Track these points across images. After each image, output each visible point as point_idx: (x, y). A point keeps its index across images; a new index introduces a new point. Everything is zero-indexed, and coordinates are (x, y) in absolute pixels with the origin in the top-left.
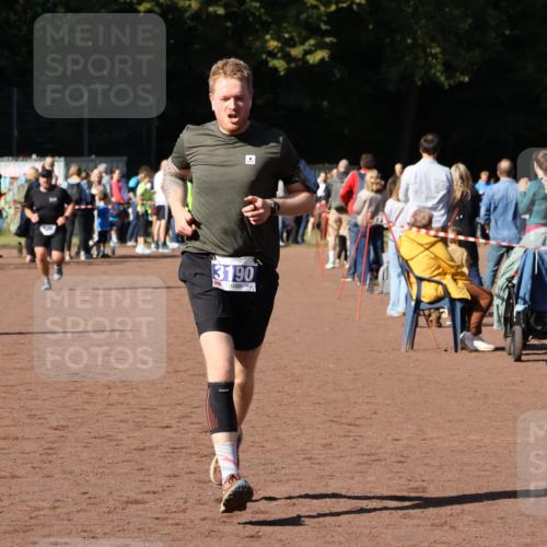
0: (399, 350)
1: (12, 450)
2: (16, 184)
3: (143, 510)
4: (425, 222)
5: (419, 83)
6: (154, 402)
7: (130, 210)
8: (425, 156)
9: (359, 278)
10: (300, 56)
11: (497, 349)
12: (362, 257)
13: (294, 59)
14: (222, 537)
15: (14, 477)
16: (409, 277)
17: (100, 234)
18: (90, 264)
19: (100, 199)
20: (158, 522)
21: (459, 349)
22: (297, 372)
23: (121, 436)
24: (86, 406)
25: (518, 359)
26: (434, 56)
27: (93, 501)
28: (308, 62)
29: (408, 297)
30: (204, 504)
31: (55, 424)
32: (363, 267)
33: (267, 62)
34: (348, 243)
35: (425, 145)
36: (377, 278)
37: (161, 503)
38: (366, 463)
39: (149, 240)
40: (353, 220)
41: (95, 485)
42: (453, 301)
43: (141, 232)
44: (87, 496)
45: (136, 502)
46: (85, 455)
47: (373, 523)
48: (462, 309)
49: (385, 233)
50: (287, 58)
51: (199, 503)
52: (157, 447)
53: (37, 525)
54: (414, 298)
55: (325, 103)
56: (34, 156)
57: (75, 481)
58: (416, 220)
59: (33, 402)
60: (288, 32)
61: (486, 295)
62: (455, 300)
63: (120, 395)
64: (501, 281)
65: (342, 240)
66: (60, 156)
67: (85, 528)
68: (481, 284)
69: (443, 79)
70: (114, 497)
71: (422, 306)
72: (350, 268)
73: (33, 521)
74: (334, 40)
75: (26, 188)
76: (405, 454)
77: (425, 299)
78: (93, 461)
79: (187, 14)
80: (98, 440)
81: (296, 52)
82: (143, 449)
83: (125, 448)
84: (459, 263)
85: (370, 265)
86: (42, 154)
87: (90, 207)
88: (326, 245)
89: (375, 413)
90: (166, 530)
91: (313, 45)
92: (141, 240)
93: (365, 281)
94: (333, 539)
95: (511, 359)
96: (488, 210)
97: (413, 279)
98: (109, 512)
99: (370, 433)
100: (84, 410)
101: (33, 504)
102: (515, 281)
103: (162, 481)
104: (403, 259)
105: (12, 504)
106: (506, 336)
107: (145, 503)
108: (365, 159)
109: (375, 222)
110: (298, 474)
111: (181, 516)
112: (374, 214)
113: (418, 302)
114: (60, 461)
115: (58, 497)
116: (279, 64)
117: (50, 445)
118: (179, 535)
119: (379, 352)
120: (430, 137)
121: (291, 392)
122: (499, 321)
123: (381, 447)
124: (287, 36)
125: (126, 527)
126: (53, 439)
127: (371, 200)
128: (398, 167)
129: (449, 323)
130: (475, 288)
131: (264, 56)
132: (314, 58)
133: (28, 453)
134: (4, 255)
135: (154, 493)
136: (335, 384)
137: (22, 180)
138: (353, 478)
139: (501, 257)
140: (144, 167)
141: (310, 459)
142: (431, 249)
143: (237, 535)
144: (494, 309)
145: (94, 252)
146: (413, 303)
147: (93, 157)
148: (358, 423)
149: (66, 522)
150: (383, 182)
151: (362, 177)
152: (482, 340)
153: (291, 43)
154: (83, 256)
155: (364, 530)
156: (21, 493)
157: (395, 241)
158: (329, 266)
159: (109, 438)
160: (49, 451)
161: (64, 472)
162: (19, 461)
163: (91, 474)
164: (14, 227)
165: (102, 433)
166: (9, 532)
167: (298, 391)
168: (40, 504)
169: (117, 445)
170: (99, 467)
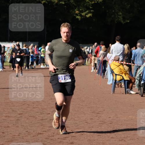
1: (8, 120)
2: (9, 49)
3: (43, 136)
4: (117, 59)
5: (116, 23)
6: (45, 107)
7: (39, 56)
8: (117, 42)
9: (100, 74)
10: (84, 15)
11: (136, 93)
12: (101, 69)
13: (83, 16)
14: (63, 143)
15: (8, 127)
16: (113, 74)
17: (31, 62)
18: (29, 70)
19: (31, 53)
20: (46, 139)
21: (126, 93)
22: (84, 99)
23: (37, 116)
24: (27, 108)
25: (142, 96)
26: (120, 15)
27: (29, 134)
28: (86, 17)
29: (113, 79)
30: (59, 134)
31: (19, 113)
32: (101, 71)
33: (75, 17)
34: (97, 65)
35: (117, 39)
36: (105, 74)
38: (102, 124)
39: (44, 64)
40: (98, 59)
41: (30, 129)
42: (125, 81)
43: (42, 62)
44: (28, 132)
45: (41, 134)
46: (27, 121)
47: (104, 140)
48: (127, 83)
49: (107, 62)
50: (81, 16)
51: (57, 134)
52: (46, 119)
53: (14, 140)
54: (115, 80)
55: (91, 28)
56: (14, 42)
57: (25, 128)
58: (115, 59)
59: (13, 107)
60: (81, 9)
61: (133, 79)
62: (126, 80)
63: (36, 105)
64: (138, 75)
65: (96, 64)
66: (21, 42)
67: (27, 141)
68: (132, 76)
69: (122, 21)
70: (35, 132)
71: (117, 82)
72: (97, 72)
73: (13, 139)
74: (93, 11)
75: (12, 50)
76: (112, 121)
77: (118, 80)
78: (29, 123)
79: (54, 4)
80: (31, 117)
81: (83, 14)
82: (43, 120)
83: (38, 119)
84: (127, 70)
85: (103, 71)
86: (16, 41)
87: (29, 55)
88: (91, 65)
89: (104, 110)
90: (49, 141)
91: (88, 12)
92: (42, 64)
93: (101, 75)
95: (140, 96)
96: (134, 56)
97: (114, 75)
98: (33, 137)
99: (103, 116)
100: (27, 109)
101: (13, 134)
102: (141, 75)
103: (47, 128)
105: (8, 134)
106: (139, 90)
107: (43, 134)
108: (101, 43)
109: (104, 59)
110: (83, 127)
111: (53, 137)
112: (104, 57)
113: (116, 81)
114: (21, 123)
115: (20, 132)
116: (78, 17)
117: (18, 119)
118: (52, 143)
119: (105, 94)
120: (118, 37)
121: (82, 104)
122: (137, 86)
123: (106, 119)
124: (81, 10)
125: (38, 140)
126: (19, 117)
127: (103, 54)
128: (110, 45)
129: (124, 86)
130: (131, 77)
131: (75, 15)
132: (88, 16)
133: (12, 121)
134: (6, 68)
135: (45, 131)
136: (94, 102)
137: (11, 48)
138: (98, 128)
139: (138, 69)
140: (43, 45)
141: (87, 122)
142: (119, 67)
143: (67, 143)
144: (136, 83)
145: (30, 67)
146: (114, 81)
147: (30, 42)
148: (99, 113)
149: (22, 139)
150: (106, 49)
151: (101, 47)
152: (132, 91)
153: (82, 12)
154: (27, 68)
155: (101, 141)
156: (10, 131)
157: (109, 64)
158: (92, 71)
159: (34, 117)
161: (22, 126)
162: (10, 123)
163: (29, 126)
164: (9, 61)
165: (32, 115)
166: (7, 142)
167: (84, 104)
168: (15, 134)
169: (36, 119)
170: (31, 125)
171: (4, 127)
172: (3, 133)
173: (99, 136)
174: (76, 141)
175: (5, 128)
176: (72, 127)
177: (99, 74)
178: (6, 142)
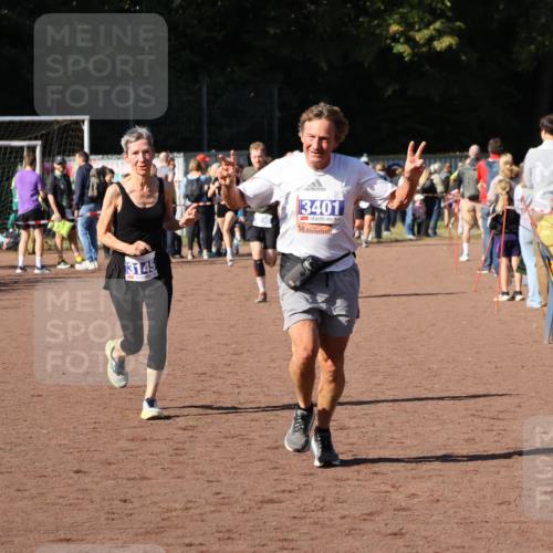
0: (542, 342)
1: (140, 452)
3: (280, 509)
13: (419, 44)
14: (363, 535)
15: (143, 478)
20: (296, 521)
22: (435, 367)
23: (252, 435)
27: (223, 501)
28: (434, 48)
30: (343, 502)
31: (183, 424)
33: (392, 48)
37: (298, 502)
41: (227, 485)
44: (221, 496)
45: (272, 501)
46: (216, 455)
50: (410, 41)
51: (338, 501)
53: (170, 527)
55: (456, 90)
66: (179, 151)
67: (220, 529)
70: (250, 497)
72: (486, 260)
73: (165, 523)
78: (225, 461)
80: (229, 440)
81: (420, 36)
82: (277, 448)
83: (257, 447)
89: (519, 407)
90: (305, 529)
94: (479, 536)
98: (244, 512)
99: (514, 427)
101: (165, 506)
103: (297, 480)
104: (543, 245)
105: (143, 506)
107: (281, 502)
108: (492, 144)
110: (440, 470)
111: (320, 514)
115: (190, 499)
116: (401, 48)
117: (181, 446)
118: (318, 534)
119: (521, 344)
121: (429, 387)
125: (262, 527)
126: (182, 440)
131: (389, 41)
133: (157, 454)
135: (290, 492)
136: (475, 377)
138: (498, 473)
143: (379, 533)
147: (213, 152)
148: (500, 416)
149: (200, 524)
156: (152, 494)
158: (463, 258)
159: (241, 437)
160: (179, 451)
161: (196, 473)
162: (149, 462)
163: (223, 474)
165: (232, 433)
166: (141, 534)
167: (436, 386)
168: (172, 505)
169: (249, 444)
170: (232, 467)
171: (129, 479)
172: (125, 501)
173: (504, 507)
174: (413, 527)
175: (130, 484)
176: (392, 472)
177: (493, 271)
178: (137, 535)
